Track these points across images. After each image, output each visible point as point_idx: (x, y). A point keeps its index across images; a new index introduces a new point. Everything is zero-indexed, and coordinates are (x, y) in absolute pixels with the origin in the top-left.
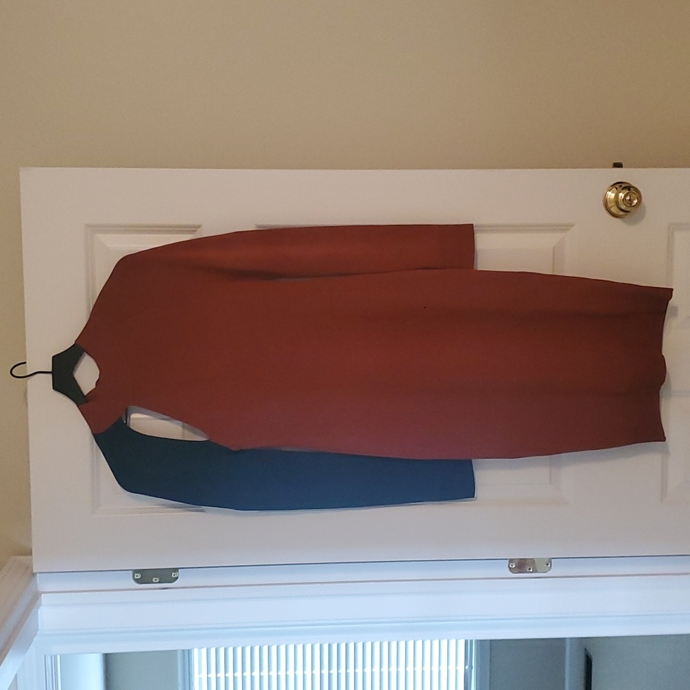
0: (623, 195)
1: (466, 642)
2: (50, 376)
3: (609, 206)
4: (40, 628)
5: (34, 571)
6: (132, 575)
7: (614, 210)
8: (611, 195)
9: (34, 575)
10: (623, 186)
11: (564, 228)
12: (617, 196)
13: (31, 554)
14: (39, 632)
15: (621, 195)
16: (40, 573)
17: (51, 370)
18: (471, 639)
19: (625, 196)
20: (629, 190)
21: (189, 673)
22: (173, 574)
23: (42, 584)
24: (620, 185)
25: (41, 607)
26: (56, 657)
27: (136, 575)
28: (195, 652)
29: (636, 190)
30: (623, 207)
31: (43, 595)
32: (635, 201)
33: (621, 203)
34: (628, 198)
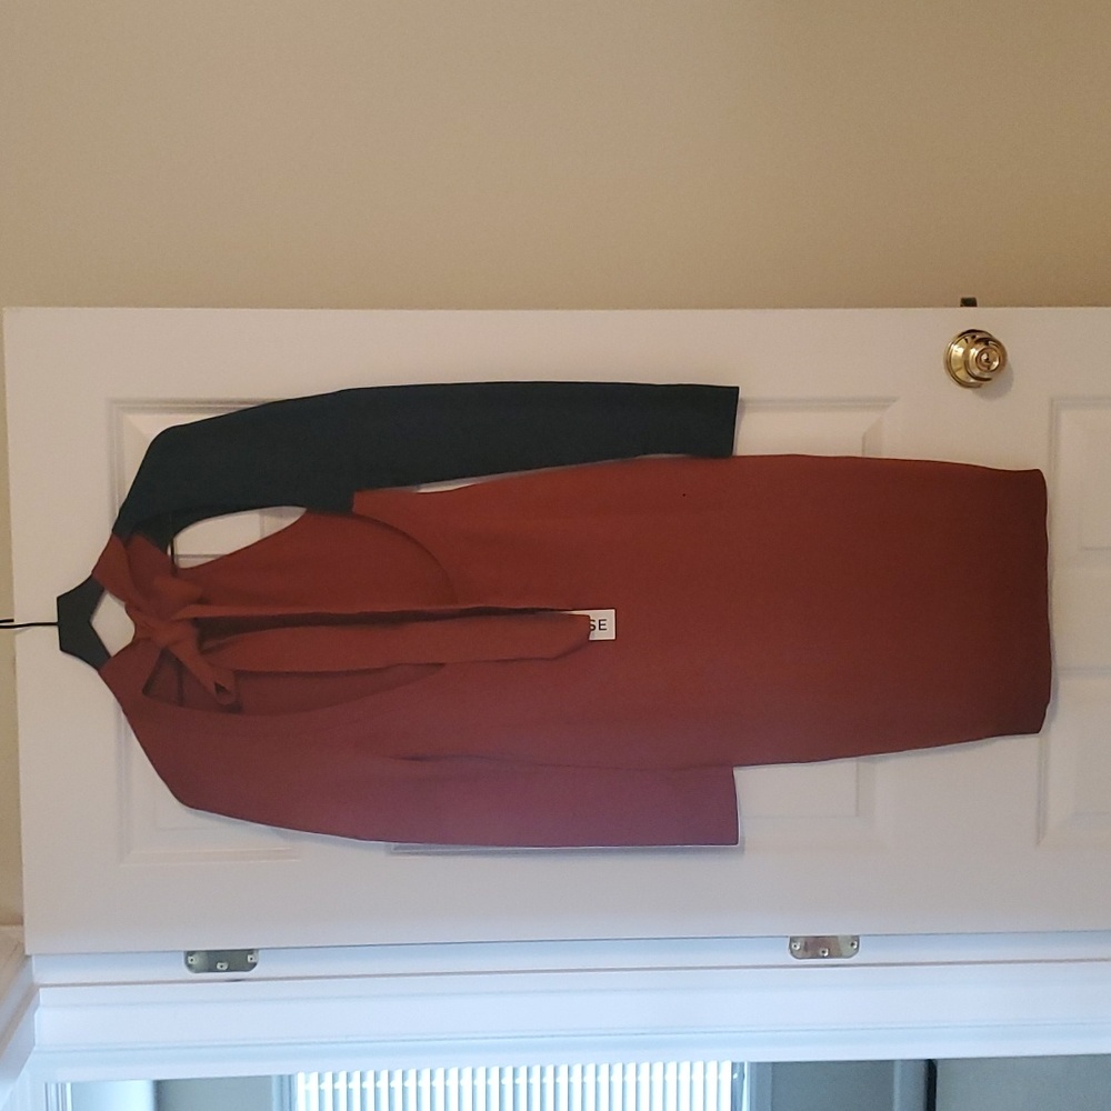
0: (977, 352)
1: (733, 1065)
2: (55, 630)
3: (954, 367)
4: (37, 1041)
5: (27, 953)
6: (183, 960)
7: (961, 374)
8: (958, 351)
9: (28, 957)
10: (978, 337)
11: (882, 403)
12: (966, 353)
13: (22, 924)
14: (35, 1048)
15: (974, 352)
16: (36, 955)
17: (56, 620)
18: (741, 1060)
19: (981, 353)
20: (987, 344)
21: (290, 1098)
22: (249, 957)
23: (41, 972)
24: (973, 336)
25: (39, 1009)
26: (63, 1086)
27: (190, 958)
28: (300, 1078)
29: (998, 344)
30: (977, 372)
31: (41, 990)
32: (996, 364)
33: (972, 363)
34: (984, 357)
